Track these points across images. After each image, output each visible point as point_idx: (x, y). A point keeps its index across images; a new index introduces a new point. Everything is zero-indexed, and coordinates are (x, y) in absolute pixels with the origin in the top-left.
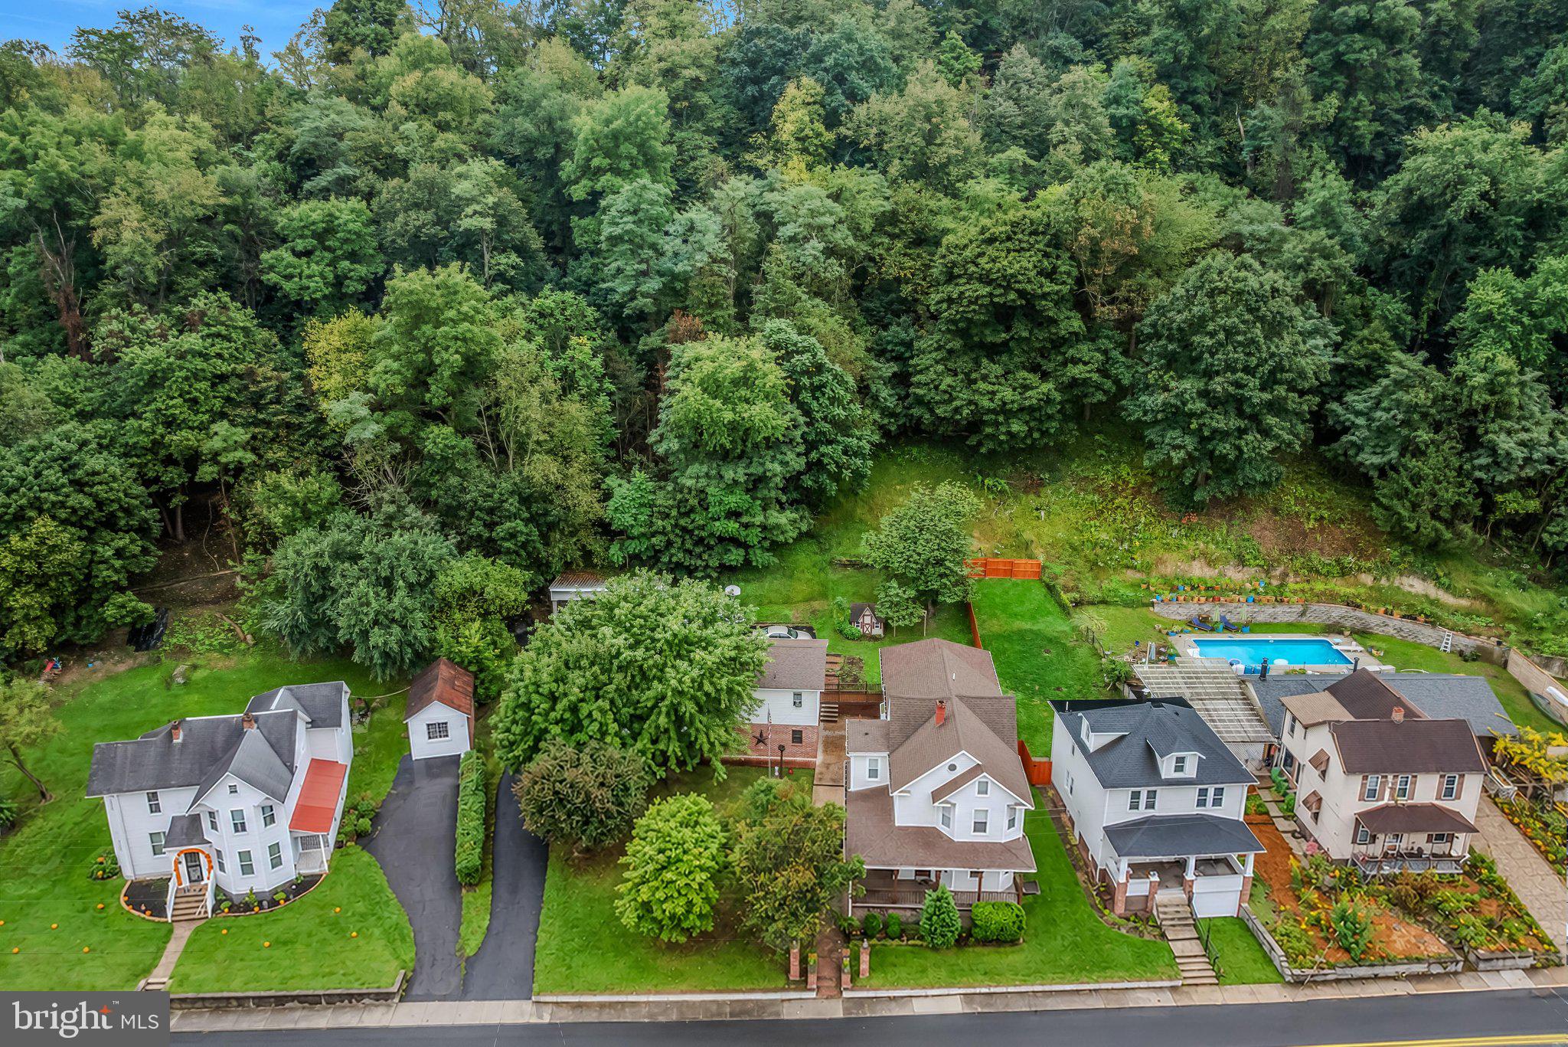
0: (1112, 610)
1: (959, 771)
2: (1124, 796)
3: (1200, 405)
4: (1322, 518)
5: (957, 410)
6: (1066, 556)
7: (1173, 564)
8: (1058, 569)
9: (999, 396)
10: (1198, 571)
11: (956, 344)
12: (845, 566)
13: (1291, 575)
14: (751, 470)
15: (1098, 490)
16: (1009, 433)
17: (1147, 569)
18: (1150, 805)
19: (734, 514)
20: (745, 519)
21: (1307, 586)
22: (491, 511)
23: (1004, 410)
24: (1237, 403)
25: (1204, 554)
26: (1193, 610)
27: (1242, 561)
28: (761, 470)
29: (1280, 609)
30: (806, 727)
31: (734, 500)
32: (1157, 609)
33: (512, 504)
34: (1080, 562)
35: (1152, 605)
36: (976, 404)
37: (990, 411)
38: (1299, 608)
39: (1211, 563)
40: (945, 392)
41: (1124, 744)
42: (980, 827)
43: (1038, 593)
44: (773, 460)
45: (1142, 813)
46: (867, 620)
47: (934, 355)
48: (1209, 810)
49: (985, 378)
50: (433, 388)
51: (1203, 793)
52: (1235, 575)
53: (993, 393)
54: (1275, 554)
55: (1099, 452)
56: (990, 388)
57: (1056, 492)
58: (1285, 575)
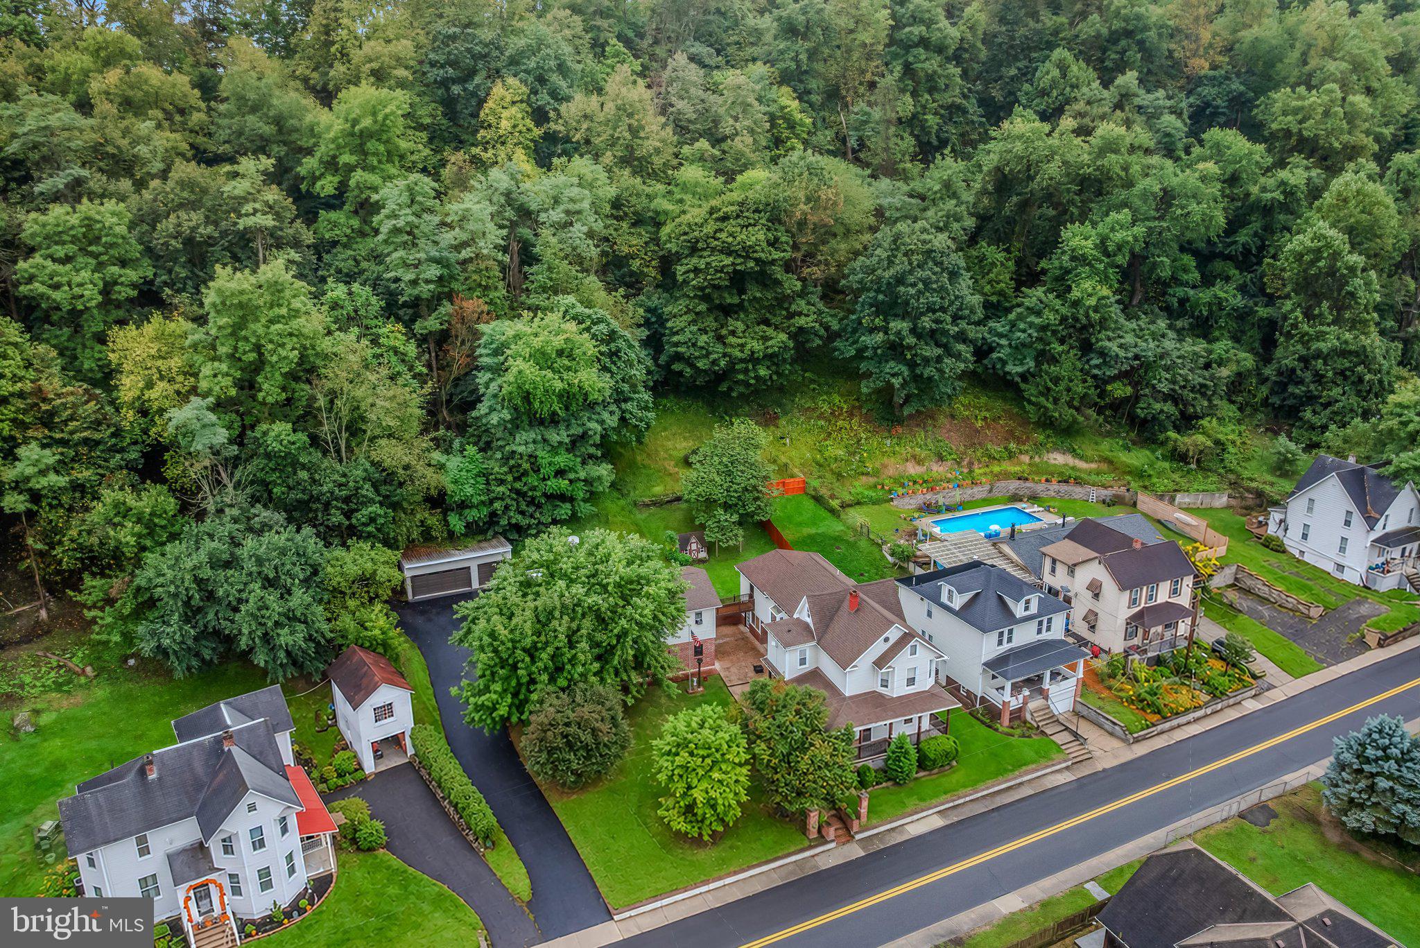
0: (865, 509)
1: (891, 642)
2: (994, 636)
3: (911, 340)
4: (986, 418)
5: (714, 362)
6: (815, 469)
7: (894, 466)
8: (815, 483)
9: (749, 347)
10: (913, 470)
11: (702, 307)
12: (648, 505)
13: (976, 463)
14: (572, 432)
15: (821, 417)
16: (757, 378)
17: (876, 473)
18: (1010, 640)
19: (560, 473)
20: (572, 476)
21: (987, 470)
22: (347, 500)
23: (753, 359)
24: (933, 336)
25: (914, 457)
26: (919, 499)
27: (941, 458)
28: (580, 430)
29: (976, 489)
30: (706, 641)
31: (562, 459)
32: (895, 503)
33: (367, 490)
34: (828, 475)
35: (892, 500)
36: (730, 356)
37: (742, 361)
38: (987, 487)
39: (919, 461)
40: (702, 348)
41: (982, 598)
42: (911, 681)
43: (809, 504)
44: (590, 419)
45: (1006, 646)
46: (694, 547)
47: (685, 318)
48: (1045, 636)
49: (733, 333)
50: (265, 386)
51: (1040, 623)
52: (938, 470)
53: (743, 346)
54: (962, 448)
55: (812, 386)
56: (740, 341)
57: (790, 422)
58: (971, 464)
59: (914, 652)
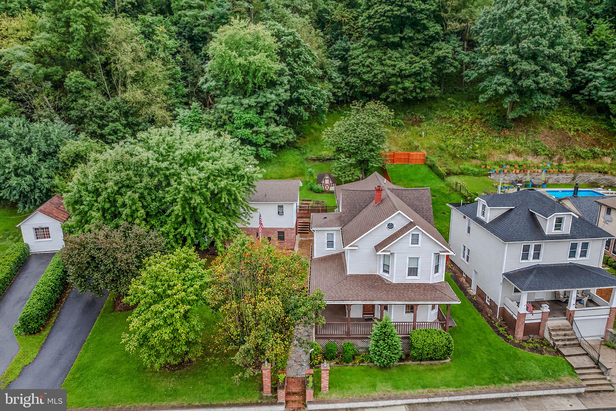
0: (467, 178)
1: (397, 227)
2: (517, 248)
3: (514, 57)
4: (578, 130)
5: (375, 76)
6: (438, 152)
7: (498, 156)
8: (435, 159)
9: (398, 66)
10: (512, 158)
11: (374, 42)
12: (314, 160)
13: (564, 159)
14: (259, 100)
15: (453, 122)
16: (404, 89)
17: (484, 158)
18: (537, 256)
19: (249, 125)
20: (255, 129)
21: (574, 165)
22: (102, 118)
23: (402, 76)
24: (533, 57)
25: (514, 150)
26: (513, 177)
27: (536, 153)
28: (264, 99)
29: (561, 176)
30: (286, 229)
31: (250, 116)
32: (492, 177)
33: (115, 114)
34: (446, 156)
35: (490, 174)
36: (385, 72)
37: (394, 75)
38: (572, 176)
39: (519, 154)
40: (368, 66)
42: (413, 271)
43: (425, 170)
44: (271, 93)
45: (531, 262)
46: (327, 182)
47: (361, 49)
48: (578, 260)
49: (390, 58)
50: (71, 49)
51: (574, 247)
52: (531, 160)
53: (395, 66)
54: (555, 148)
55: (451, 105)
56: (393, 63)
57: (430, 124)
58: (561, 160)
59: (415, 240)
